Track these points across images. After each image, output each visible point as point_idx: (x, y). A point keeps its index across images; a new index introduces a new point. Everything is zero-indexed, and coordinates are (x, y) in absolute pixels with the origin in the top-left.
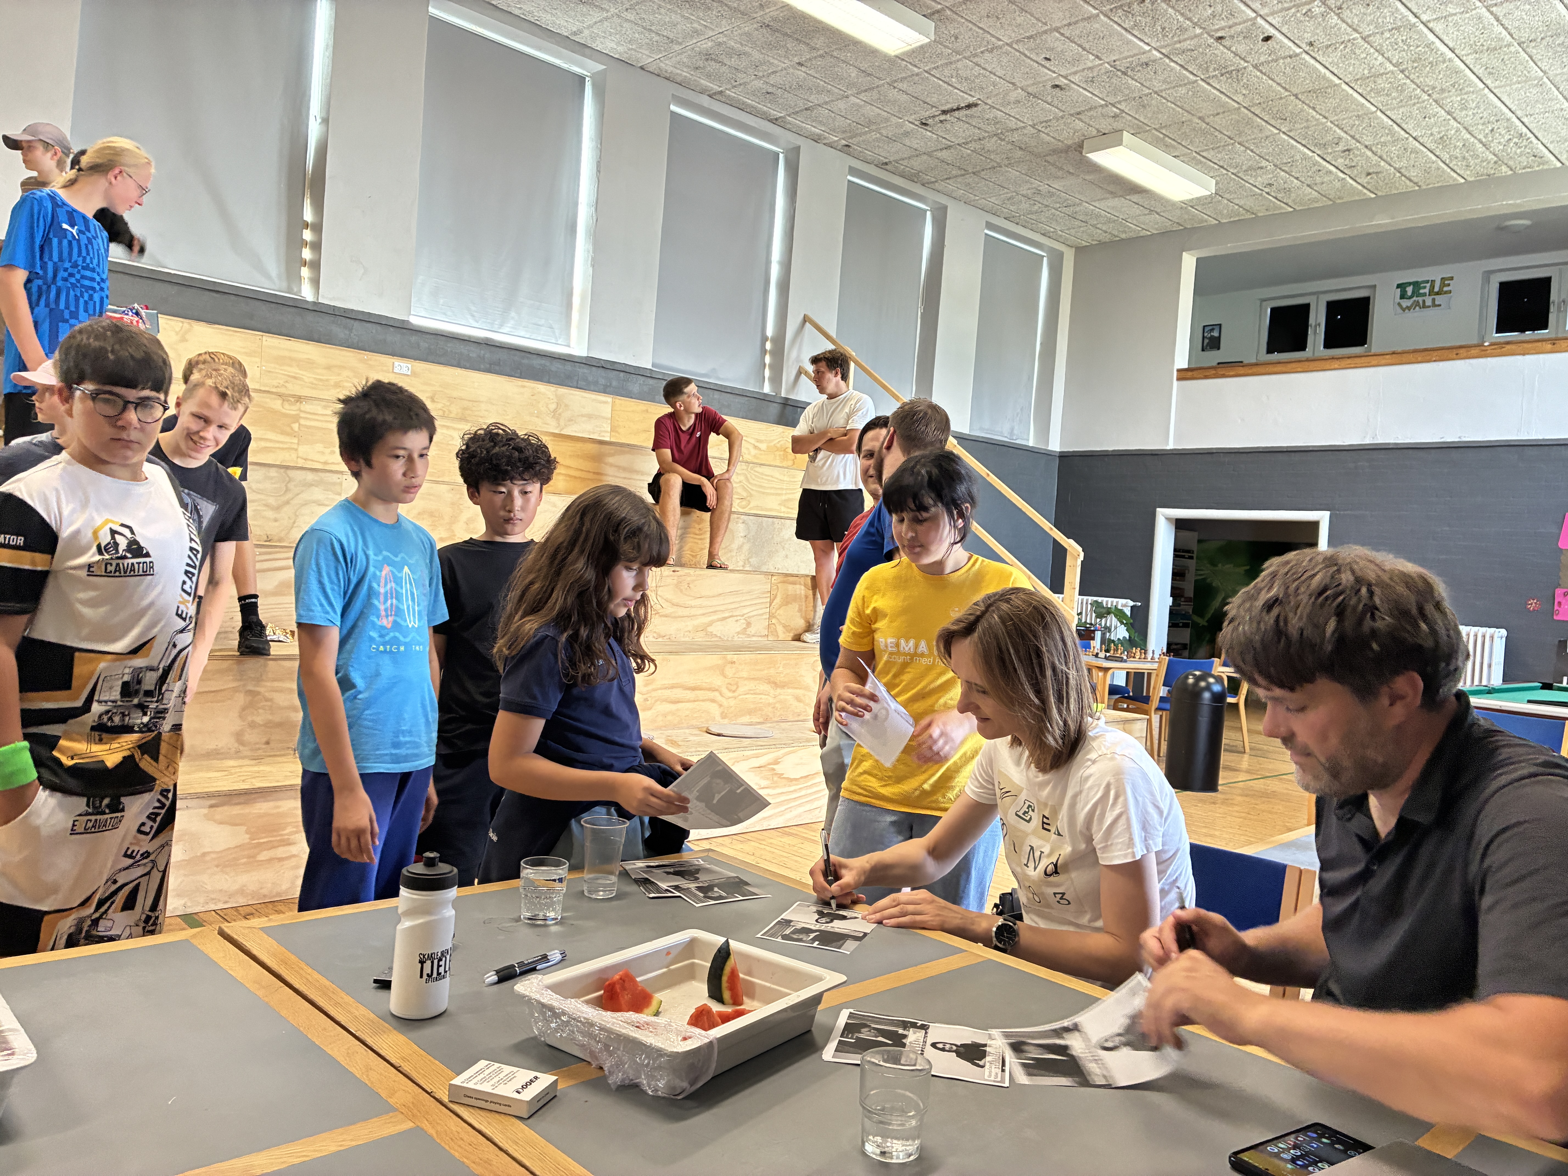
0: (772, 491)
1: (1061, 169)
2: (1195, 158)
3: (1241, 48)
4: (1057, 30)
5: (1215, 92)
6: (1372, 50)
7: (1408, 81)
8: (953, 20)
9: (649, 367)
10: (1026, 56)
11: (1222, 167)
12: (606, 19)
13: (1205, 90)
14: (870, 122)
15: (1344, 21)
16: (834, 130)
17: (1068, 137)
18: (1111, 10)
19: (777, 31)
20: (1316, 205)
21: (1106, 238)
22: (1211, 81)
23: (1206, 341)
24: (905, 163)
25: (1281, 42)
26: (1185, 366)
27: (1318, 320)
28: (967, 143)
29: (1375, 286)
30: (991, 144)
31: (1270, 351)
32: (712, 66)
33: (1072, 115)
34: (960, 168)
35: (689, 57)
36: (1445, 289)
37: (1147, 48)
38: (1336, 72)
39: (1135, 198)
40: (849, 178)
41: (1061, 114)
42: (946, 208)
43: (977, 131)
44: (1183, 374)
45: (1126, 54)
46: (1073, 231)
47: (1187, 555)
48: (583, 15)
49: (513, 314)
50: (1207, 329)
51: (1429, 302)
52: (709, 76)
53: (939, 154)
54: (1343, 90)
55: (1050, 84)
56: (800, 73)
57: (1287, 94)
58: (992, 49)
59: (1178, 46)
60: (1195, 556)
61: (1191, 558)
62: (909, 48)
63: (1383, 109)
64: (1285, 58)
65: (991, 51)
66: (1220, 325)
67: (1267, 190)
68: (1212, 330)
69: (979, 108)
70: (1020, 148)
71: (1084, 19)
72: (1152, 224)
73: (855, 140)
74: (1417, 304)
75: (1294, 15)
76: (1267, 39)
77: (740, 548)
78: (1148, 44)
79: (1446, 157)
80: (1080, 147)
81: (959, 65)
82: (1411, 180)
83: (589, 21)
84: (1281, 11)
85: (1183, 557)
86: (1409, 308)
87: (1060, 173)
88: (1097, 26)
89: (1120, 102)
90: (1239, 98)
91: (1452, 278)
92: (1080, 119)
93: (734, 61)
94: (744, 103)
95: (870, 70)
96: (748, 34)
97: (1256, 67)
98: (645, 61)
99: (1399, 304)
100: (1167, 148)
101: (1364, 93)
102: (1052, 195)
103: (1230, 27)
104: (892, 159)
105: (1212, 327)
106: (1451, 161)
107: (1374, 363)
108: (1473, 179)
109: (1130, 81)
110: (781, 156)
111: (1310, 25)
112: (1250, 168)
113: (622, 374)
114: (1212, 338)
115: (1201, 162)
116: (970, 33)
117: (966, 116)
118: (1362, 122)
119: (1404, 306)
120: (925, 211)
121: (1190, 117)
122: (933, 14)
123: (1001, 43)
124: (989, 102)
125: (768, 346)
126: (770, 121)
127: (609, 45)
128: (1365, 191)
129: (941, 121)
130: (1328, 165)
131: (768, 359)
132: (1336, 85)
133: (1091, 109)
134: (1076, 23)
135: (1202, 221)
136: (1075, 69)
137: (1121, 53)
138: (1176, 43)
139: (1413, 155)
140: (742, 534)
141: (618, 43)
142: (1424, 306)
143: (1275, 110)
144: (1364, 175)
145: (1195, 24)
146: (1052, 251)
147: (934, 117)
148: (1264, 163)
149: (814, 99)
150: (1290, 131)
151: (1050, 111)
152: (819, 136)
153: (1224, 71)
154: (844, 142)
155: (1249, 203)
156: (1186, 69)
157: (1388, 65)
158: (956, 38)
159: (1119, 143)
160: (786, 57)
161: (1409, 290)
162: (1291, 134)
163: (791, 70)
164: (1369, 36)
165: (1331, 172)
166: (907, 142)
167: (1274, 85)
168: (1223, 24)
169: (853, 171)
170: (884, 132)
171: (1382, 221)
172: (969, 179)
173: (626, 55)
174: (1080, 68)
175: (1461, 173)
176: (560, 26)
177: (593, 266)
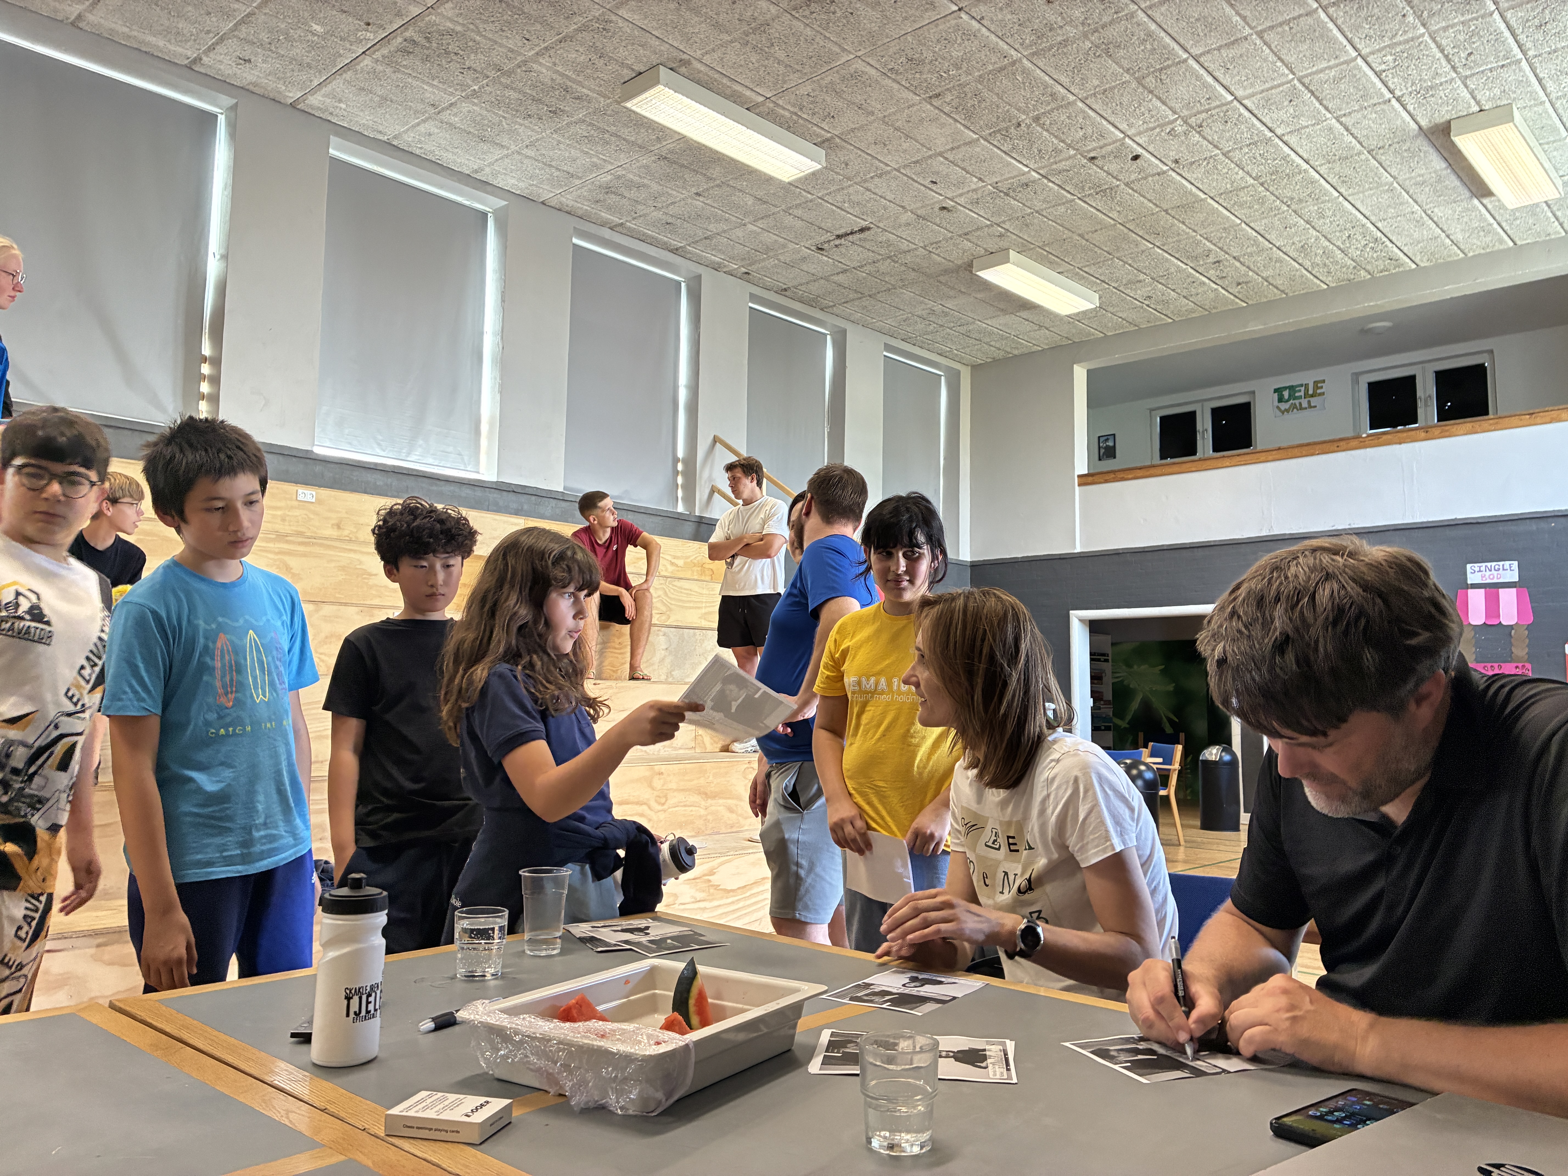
0: (691, 605)
1: (953, 288)
2: (1077, 274)
3: (1113, 167)
4: (941, 154)
5: (1092, 210)
6: (1233, 166)
7: (1268, 193)
8: (843, 148)
9: (561, 490)
10: (913, 180)
11: (1104, 281)
12: (507, 156)
13: (1082, 208)
14: (768, 249)
15: (1205, 138)
16: (733, 258)
17: (957, 257)
18: (990, 134)
19: (675, 162)
20: (1194, 315)
21: (1000, 355)
22: (1087, 200)
23: (1102, 451)
24: (803, 288)
25: (1149, 160)
26: (1086, 472)
27: (1205, 426)
28: (862, 266)
29: (1254, 392)
30: (884, 266)
31: (1163, 457)
32: (612, 199)
33: (960, 236)
34: (856, 291)
35: (590, 190)
36: (1319, 391)
37: (1026, 169)
38: (1201, 187)
39: (1025, 314)
40: (751, 305)
41: (950, 235)
42: (845, 331)
43: (871, 254)
44: (1084, 480)
45: (1007, 176)
46: (968, 350)
47: (1102, 658)
48: (484, 153)
49: (421, 442)
50: (1102, 439)
51: (1305, 404)
52: (609, 209)
53: (836, 278)
54: (1209, 204)
55: (937, 206)
56: (698, 203)
57: (1157, 209)
58: (881, 175)
59: (1054, 166)
60: (1110, 658)
61: (1106, 661)
62: (802, 174)
63: (1247, 221)
64: (1153, 175)
65: (880, 176)
66: (1114, 435)
67: (1147, 302)
68: (1107, 440)
69: (872, 232)
70: (913, 270)
71: (965, 144)
72: (1041, 339)
73: (754, 268)
74: (1294, 407)
75: (1159, 134)
76: (1136, 158)
77: (662, 660)
78: (1027, 166)
79: (1307, 264)
80: (969, 266)
81: (851, 190)
82: (1277, 288)
83: (490, 159)
84: (1147, 130)
85: (1099, 660)
86: (1287, 411)
87: (952, 293)
88: (978, 149)
89: (1004, 222)
90: (1114, 215)
91: (1324, 381)
92: (968, 240)
93: (633, 194)
94: (644, 234)
95: (765, 198)
96: (646, 167)
97: (1127, 185)
98: (545, 196)
99: (1278, 407)
100: (1051, 265)
101: (1229, 206)
102: (946, 314)
103: (1101, 148)
104: (790, 285)
105: (1107, 438)
106: (1313, 268)
107: (1262, 459)
108: (1334, 285)
109: (1013, 202)
110: (683, 285)
111: (1174, 143)
112: (1130, 282)
113: (533, 498)
114: (1107, 448)
115: (1084, 278)
116: (859, 159)
117: (860, 239)
118: (1229, 234)
119: (1283, 409)
120: (825, 335)
121: (1070, 234)
122: (824, 142)
123: (889, 168)
124: (881, 225)
125: (680, 467)
126: (671, 251)
127: (509, 182)
128: (1237, 300)
129: (836, 246)
130: (1201, 277)
131: (680, 480)
132: (1202, 200)
133: (978, 229)
134: (958, 147)
135: (1090, 334)
136: (961, 191)
137: (1002, 175)
138: (1052, 164)
139: (1278, 265)
140: (664, 647)
141: (519, 180)
142: (1301, 408)
143: (1148, 225)
144: (1234, 285)
145: (1069, 146)
146: (948, 370)
147: (829, 241)
148: (1142, 277)
149: (713, 227)
150: (1164, 245)
151: (940, 232)
152: (719, 264)
153: (1098, 189)
154: (744, 270)
155: (1132, 316)
156: (1064, 189)
157: (1248, 178)
158: (847, 165)
159: (1006, 260)
160: (684, 188)
161: (1286, 394)
162: (1165, 248)
163: (690, 201)
164: (1230, 151)
165: (1204, 283)
166: (805, 267)
167: (1146, 201)
168: (1095, 144)
169: (754, 298)
170: (782, 258)
171: (1255, 327)
172: (866, 302)
173: (526, 191)
174: (965, 190)
175: (1324, 279)
176: (461, 164)
177: (501, 392)
